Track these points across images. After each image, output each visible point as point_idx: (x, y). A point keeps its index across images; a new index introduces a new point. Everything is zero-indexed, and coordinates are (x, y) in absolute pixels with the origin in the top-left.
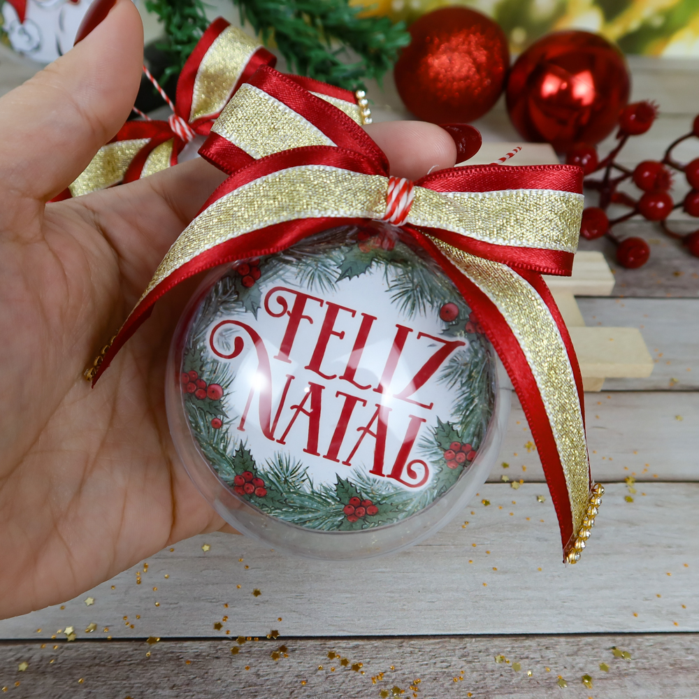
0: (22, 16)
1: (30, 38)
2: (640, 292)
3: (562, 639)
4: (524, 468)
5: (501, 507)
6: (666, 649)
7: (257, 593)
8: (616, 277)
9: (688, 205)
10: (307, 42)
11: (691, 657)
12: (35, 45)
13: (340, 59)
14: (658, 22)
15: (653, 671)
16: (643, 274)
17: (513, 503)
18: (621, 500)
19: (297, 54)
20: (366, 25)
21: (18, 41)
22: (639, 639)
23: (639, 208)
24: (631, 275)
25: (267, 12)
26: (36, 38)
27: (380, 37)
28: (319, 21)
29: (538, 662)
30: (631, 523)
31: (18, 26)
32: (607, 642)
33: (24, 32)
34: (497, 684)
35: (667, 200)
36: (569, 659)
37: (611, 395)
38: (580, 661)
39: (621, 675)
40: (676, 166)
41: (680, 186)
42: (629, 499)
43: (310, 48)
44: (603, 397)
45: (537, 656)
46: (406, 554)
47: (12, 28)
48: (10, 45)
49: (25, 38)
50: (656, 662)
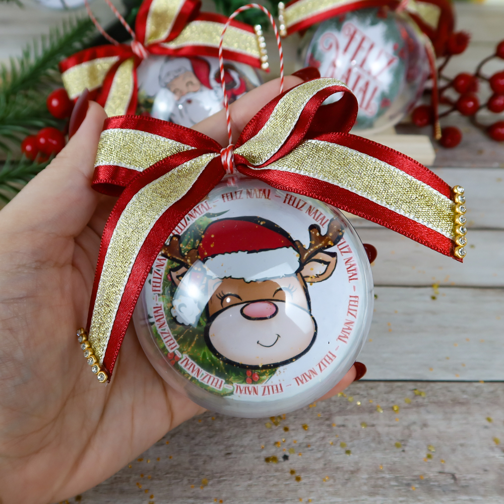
2: (454, 164)
3: (382, 384)
6: (449, 391)
8: (436, 153)
9: (492, 106)
11: (465, 396)
15: (440, 404)
16: (457, 152)
18: (428, 298)
22: (432, 384)
23: (457, 106)
24: (448, 153)
29: (365, 397)
30: (433, 313)
32: (411, 386)
34: (337, 409)
35: (475, 101)
36: (385, 396)
38: (392, 397)
39: (418, 405)
40: (484, 79)
41: (484, 92)
42: (433, 298)
45: (364, 393)
50: (442, 399)
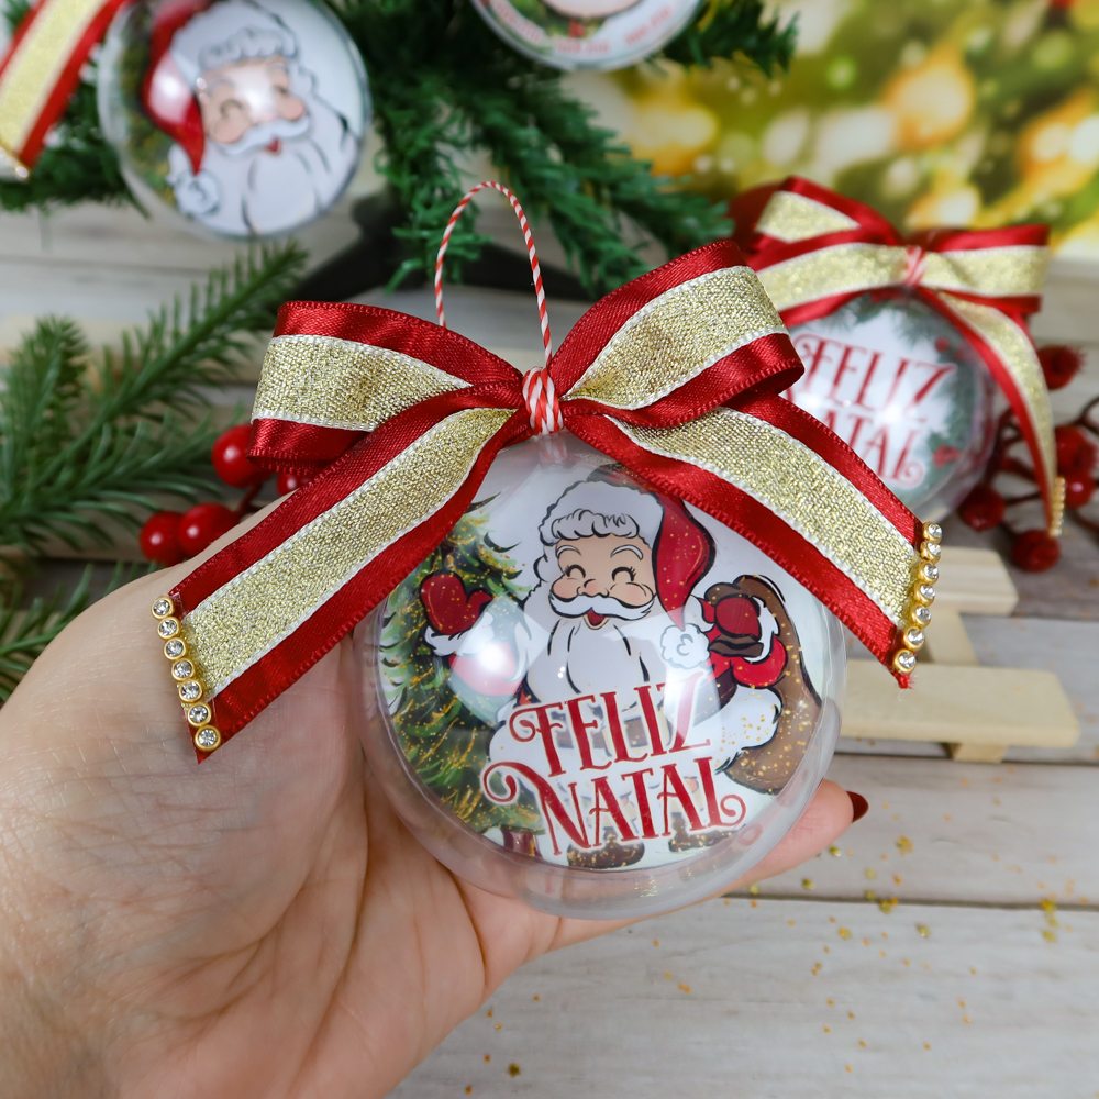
0: (196, 166)
1: (205, 196)
2: (1045, 608)
4: (897, 880)
5: (866, 941)
7: (514, 1070)
10: (597, 228)
12: (209, 205)
13: (641, 255)
14: (1053, 211)
16: (1047, 580)
17: (884, 935)
18: (1036, 937)
19: (581, 244)
20: (672, 204)
21: (188, 199)
24: (1033, 581)
25: (542, 181)
26: (214, 197)
27: (691, 222)
28: (606, 193)
30: (1053, 975)
31: (188, 179)
33: (196, 186)
37: (1016, 769)
40: (1096, 430)
42: (1047, 935)
43: (599, 238)
44: (1004, 771)
46: (733, 1013)
47: (179, 181)
48: (175, 204)
49: (197, 196)
